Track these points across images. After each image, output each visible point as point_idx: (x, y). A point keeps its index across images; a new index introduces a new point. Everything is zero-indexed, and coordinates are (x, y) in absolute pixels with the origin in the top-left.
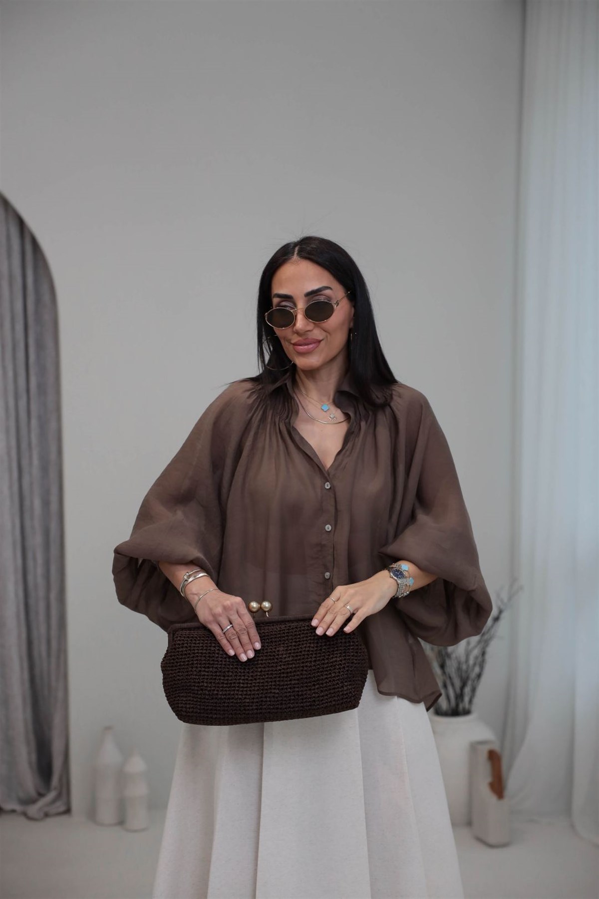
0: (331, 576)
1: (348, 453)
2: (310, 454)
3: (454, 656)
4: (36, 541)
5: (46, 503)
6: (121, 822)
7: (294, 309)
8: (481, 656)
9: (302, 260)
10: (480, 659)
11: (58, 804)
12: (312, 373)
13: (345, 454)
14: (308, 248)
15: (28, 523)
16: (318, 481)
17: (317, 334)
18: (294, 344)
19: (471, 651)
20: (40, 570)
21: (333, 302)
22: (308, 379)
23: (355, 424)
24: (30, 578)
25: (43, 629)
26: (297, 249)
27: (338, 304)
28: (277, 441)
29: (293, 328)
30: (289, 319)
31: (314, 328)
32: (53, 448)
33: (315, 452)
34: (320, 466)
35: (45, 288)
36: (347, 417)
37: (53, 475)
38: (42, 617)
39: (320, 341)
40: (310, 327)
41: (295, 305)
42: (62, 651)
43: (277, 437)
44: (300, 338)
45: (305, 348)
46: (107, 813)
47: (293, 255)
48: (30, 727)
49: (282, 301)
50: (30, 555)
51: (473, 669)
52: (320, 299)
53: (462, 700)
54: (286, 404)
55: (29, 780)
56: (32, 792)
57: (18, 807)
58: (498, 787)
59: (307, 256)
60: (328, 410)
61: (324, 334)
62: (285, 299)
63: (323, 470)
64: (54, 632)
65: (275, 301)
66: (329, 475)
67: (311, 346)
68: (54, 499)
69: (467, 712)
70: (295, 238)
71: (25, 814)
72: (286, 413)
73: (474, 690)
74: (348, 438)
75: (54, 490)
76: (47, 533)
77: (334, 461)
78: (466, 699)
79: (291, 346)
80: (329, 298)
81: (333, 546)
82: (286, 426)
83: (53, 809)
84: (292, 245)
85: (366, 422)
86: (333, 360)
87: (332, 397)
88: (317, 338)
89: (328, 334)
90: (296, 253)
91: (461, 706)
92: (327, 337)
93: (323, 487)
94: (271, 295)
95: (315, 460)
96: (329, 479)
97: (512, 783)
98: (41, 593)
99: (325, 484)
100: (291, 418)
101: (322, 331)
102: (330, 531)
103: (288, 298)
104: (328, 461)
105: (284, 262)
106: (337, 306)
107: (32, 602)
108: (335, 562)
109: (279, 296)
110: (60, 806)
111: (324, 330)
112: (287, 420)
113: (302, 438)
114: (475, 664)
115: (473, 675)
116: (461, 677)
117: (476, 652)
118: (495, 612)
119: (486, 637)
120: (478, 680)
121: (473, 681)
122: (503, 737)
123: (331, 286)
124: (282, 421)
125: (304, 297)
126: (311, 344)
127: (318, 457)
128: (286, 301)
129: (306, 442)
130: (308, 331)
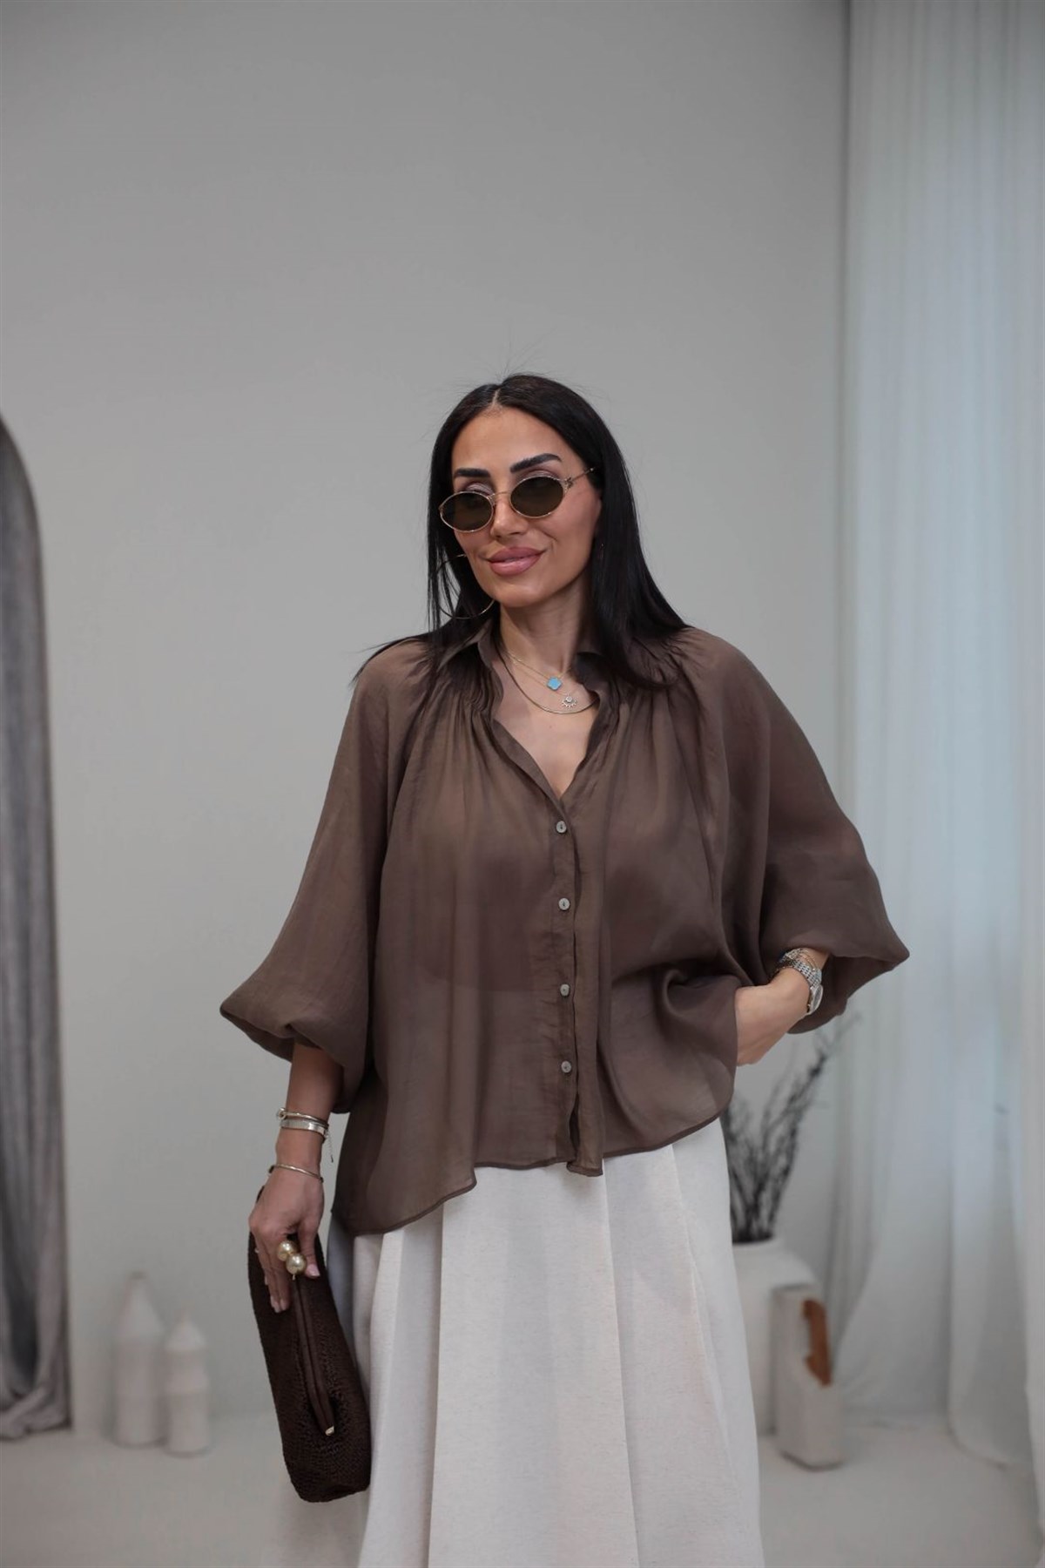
0: (572, 989)
1: (597, 765)
2: (527, 771)
3: (741, 1138)
4: (6, 948)
5: (23, 883)
6: (162, 1440)
7: (492, 494)
8: (788, 1138)
9: (508, 409)
10: (787, 1143)
11: (49, 1410)
12: (525, 614)
13: (591, 769)
14: (517, 391)
16: (544, 821)
17: (534, 540)
18: (493, 561)
19: (773, 1128)
21: (563, 481)
23: (609, 710)
26: (497, 394)
27: (570, 483)
28: (468, 749)
29: (489, 529)
30: (481, 513)
31: (528, 529)
32: (36, 786)
33: (538, 767)
34: (547, 792)
35: (17, 506)
36: (595, 700)
39: (538, 554)
40: (521, 525)
41: (493, 488)
43: (467, 740)
44: (504, 547)
45: (511, 566)
46: (137, 1424)
47: (490, 401)
49: (472, 483)
51: (776, 1161)
52: (538, 474)
53: (757, 1214)
54: (482, 680)
56: (5, 1394)
58: (821, 1365)
59: (516, 401)
60: (560, 687)
61: (547, 540)
62: (478, 479)
63: (552, 799)
65: (459, 482)
66: (563, 807)
67: (521, 563)
68: (37, 875)
69: (765, 1236)
70: (494, 374)
72: (484, 696)
73: (777, 1197)
74: (596, 736)
75: (38, 858)
76: (23, 934)
77: (572, 784)
78: (764, 1212)
79: (487, 565)
80: (555, 474)
81: (573, 938)
82: (484, 723)
83: (41, 1420)
84: (488, 388)
85: (631, 708)
86: (564, 590)
87: (566, 664)
88: (533, 547)
89: (554, 542)
90: (495, 398)
91: (755, 1226)
92: (551, 545)
93: (553, 831)
94: (451, 474)
95: (538, 781)
96: (563, 815)
97: (845, 1358)
98: (16, 1040)
99: (556, 824)
100: (491, 706)
101: (543, 535)
102: (568, 909)
103: (480, 475)
104: (562, 783)
105: (474, 414)
106: (569, 488)
108: (578, 967)
109: (465, 473)
110: (53, 1415)
111: (546, 534)
112: (485, 712)
113: (513, 742)
114: (778, 1152)
115: (776, 1171)
116: (754, 1175)
117: (781, 1130)
118: (812, 1059)
119: (798, 1104)
120: (784, 1180)
121: (776, 1181)
122: (827, 1279)
123: (558, 455)
124: (476, 713)
125: (509, 473)
126: (522, 558)
127: (543, 776)
128: (477, 481)
129: (521, 748)
130: (517, 533)
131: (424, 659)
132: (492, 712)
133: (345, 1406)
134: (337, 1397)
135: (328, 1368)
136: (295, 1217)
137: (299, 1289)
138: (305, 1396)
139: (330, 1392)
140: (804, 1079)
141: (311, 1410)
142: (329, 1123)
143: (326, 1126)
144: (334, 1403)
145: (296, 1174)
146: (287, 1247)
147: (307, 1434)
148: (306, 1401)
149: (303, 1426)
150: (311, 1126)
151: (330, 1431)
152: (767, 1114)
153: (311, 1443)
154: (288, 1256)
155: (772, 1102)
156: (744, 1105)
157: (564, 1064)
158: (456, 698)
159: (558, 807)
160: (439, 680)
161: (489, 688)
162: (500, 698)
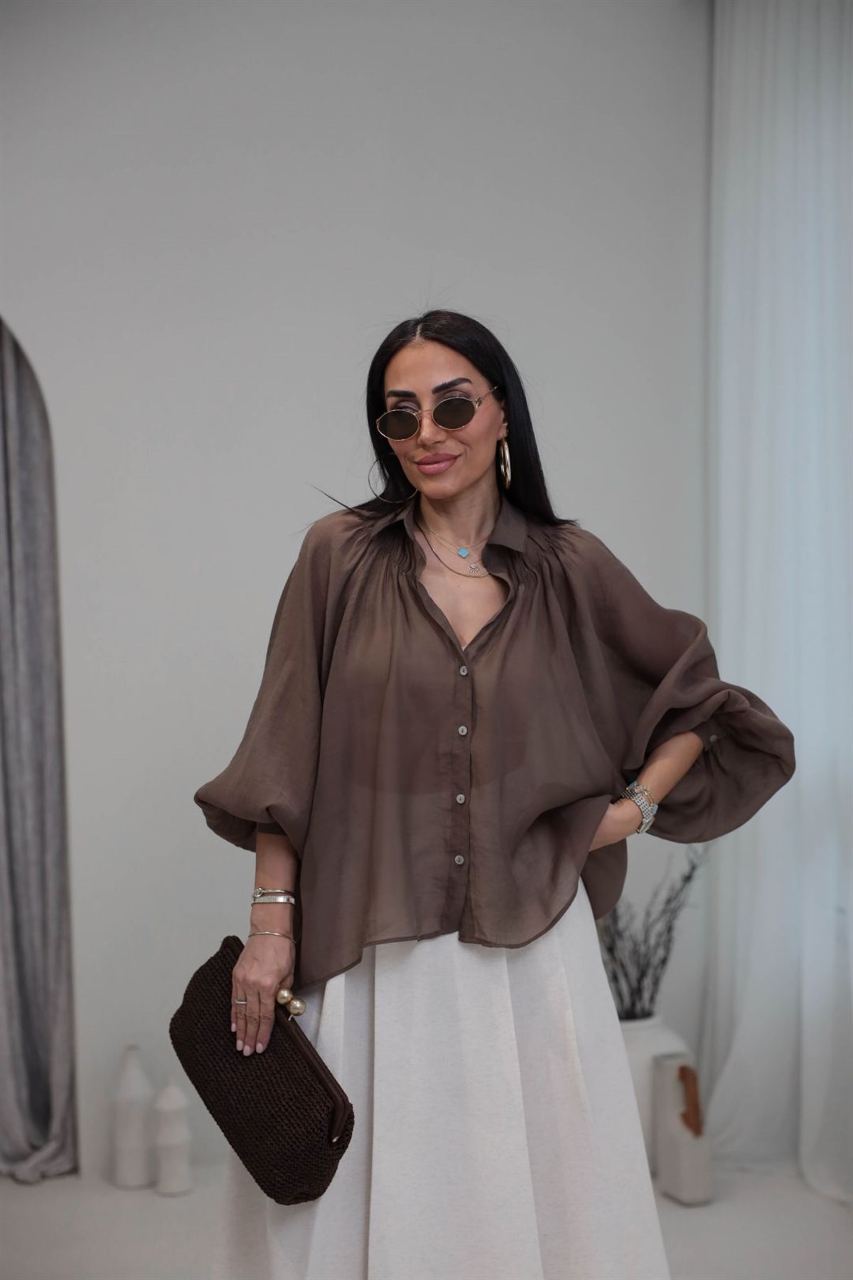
0: (468, 799)
2: (440, 623)
3: (627, 934)
4: (24, 780)
5: (38, 727)
6: (152, 1183)
7: (417, 411)
8: (666, 933)
9: (427, 342)
10: (664, 938)
11: (61, 1159)
12: (444, 504)
14: (436, 326)
15: (12, 756)
16: (450, 664)
17: (451, 447)
18: (419, 463)
19: (653, 925)
20: (30, 823)
21: (474, 400)
22: (438, 513)
24: (17, 834)
25: (36, 908)
26: (419, 328)
27: (480, 402)
28: (394, 600)
29: (417, 439)
30: (410, 426)
31: (447, 439)
32: (48, 647)
33: (447, 621)
34: (454, 641)
35: (35, 417)
37: (48, 685)
38: (34, 891)
39: (455, 458)
40: (442, 437)
41: (419, 406)
42: (65, 939)
43: (393, 594)
44: (428, 454)
45: (434, 468)
46: (132, 1170)
47: (415, 336)
48: (19, 1049)
49: (400, 401)
50: (16, 801)
51: (655, 952)
52: (454, 395)
53: (640, 996)
54: (407, 547)
55: (19, 1128)
56: (24, 1146)
57: (2, 1167)
58: (694, 1119)
59: (434, 335)
60: (468, 555)
61: (462, 446)
62: (405, 398)
63: (458, 648)
64: (52, 912)
65: (391, 401)
66: (467, 655)
67: (442, 465)
68: (50, 720)
69: (647, 1014)
70: (417, 313)
71: (13, 1176)
72: (408, 560)
73: (656, 983)
75: (50, 708)
76: (40, 769)
78: (646, 995)
79: (415, 467)
80: (468, 395)
81: (469, 757)
82: (408, 581)
83: (54, 1168)
84: (413, 323)
88: (452, 453)
89: (467, 448)
90: (418, 332)
91: (638, 1007)
92: (466, 451)
93: (456, 674)
94: (384, 394)
96: (466, 661)
97: (714, 1113)
98: (33, 855)
99: (460, 667)
100: (415, 568)
101: (459, 443)
102: (466, 735)
103: (408, 396)
105: (401, 346)
106: (479, 405)
107: (19, 869)
108: (474, 780)
109: (396, 394)
110: (64, 1164)
111: (461, 442)
112: (409, 573)
113: (431, 600)
114: (657, 945)
115: (655, 960)
116: (638, 964)
117: (659, 927)
118: (685, 868)
119: (673, 905)
120: (662, 968)
121: (656, 969)
122: (698, 1047)
123: (469, 378)
124: (402, 574)
125: (431, 394)
126: (442, 461)
127: (452, 629)
128: (406, 400)
129: (436, 605)
130: (439, 442)
131: (361, 527)
132: (417, 574)
140: (678, 884)
152: (648, 914)
155: (652, 904)
156: (629, 906)
157: (457, 858)
158: (385, 561)
159: (462, 655)
160: (371, 544)
161: (412, 555)
162: (423, 562)
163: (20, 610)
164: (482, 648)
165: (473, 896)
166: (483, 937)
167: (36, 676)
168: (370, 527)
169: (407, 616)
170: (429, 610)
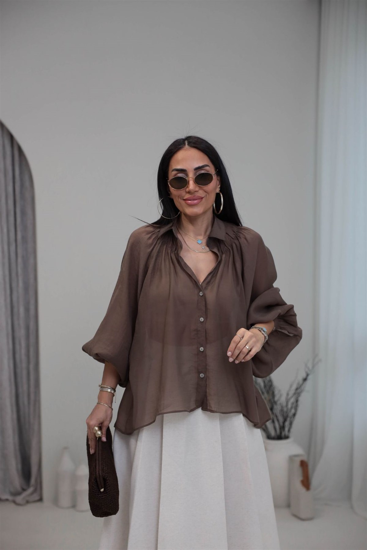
0: (205, 349)
2: (190, 274)
3: (278, 403)
4: (21, 333)
5: (27, 310)
6: (74, 506)
7: (187, 178)
8: (295, 403)
10: (294, 405)
11: (35, 495)
14: (193, 142)
15: (16, 323)
16: (196, 291)
17: (201, 193)
18: (186, 200)
19: (290, 399)
20: (23, 351)
22: (189, 224)
24: (17, 356)
25: (25, 387)
26: (186, 142)
27: (213, 176)
28: (169, 265)
29: (186, 190)
30: (184, 183)
31: (199, 190)
32: (32, 276)
33: (193, 273)
35: (26, 178)
37: (31, 293)
38: (25, 380)
39: (202, 198)
40: (197, 189)
42: (37, 401)
43: (169, 262)
44: (191, 196)
45: (193, 202)
46: (65, 500)
48: (17, 447)
50: (17, 342)
51: (291, 411)
52: (203, 172)
53: (284, 430)
54: (174, 241)
55: (17, 481)
56: (19, 489)
57: (10, 498)
58: (306, 483)
59: (193, 145)
60: (201, 243)
61: (205, 194)
63: (199, 284)
64: (32, 389)
65: (172, 173)
66: (202, 287)
68: (32, 307)
69: (287, 437)
71: (14, 502)
72: (175, 247)
73: (291, 424)
75: (32, 302)
76: (27, 328)
77: (205, 279)
78: (287, 429)
79: (183, 202)
81: (205, 331)
82: (175, 256)
83: (32, 498)
84: (183, 139)
88: (201, 196)
89: (207, 194)
91: (283, 434)
92: (206, 195)
93: (198, 295)
95: (193, 277)
96: (202, 290)
97: (315, 481)
98: (24, 365)
99: (199, 292)
100: (178, 250)
101: (204, 192)
102: (203, 321)
103: (182, 171)
104: (202, 278)
105: (179, 149)
107: (18, 371)
108: (207, 341)
109: (175, 170)
110: (36, 497)
112: (176, 252)
113: (185, 264)
114: (292, 408)
115: (291, 414)
116: (283, 415)
117: (293, 400)
118: (304, 375)
119: (298, 391)
120: (294, 418)
121: (291, 418)
122: (308, 453)
123: (209, 165)
124: (172, 252)
125: (194, 171)
126: (196, 200)
127: (195, 276)
128: (181, 173)
129: (188, 266)
130: (196, 191)
131: (153, 233)
132: (179, 252)
133: (108, 481)
134: (106, 478)
135: (105, 468)
136: (101, 420)
137: (99, 443)
138: (95, 476)
139: (104, 476)
140: (301, 382)
141: (97, 481)
142: (116, 390)
143: (115, 391)
144: (105, 480)
145: (104, 407)
146: (97, 428)
147: (95, 490)
148: (95, 478)
149: (94, 487)
150: (109, 390)
151: (102, 490)
152: (288, 394)
153: (96, 493)
154: (97, 431)
155: (289, 390)
156: (280, 391)
157: (201, 375)
158: (165, 247)
159: (200, 287)
160: (159, 240)
161: (177, 245)
162: (181, 247)
163: (20, 260)
164: (208, 283)
165: (208, 391)
166: (211, 409)
167: (26, 289)
168: (158, 232)
169: (175, 271)
170: (184, 268)
